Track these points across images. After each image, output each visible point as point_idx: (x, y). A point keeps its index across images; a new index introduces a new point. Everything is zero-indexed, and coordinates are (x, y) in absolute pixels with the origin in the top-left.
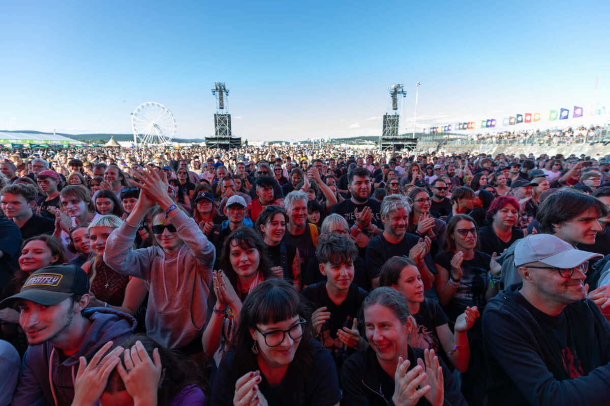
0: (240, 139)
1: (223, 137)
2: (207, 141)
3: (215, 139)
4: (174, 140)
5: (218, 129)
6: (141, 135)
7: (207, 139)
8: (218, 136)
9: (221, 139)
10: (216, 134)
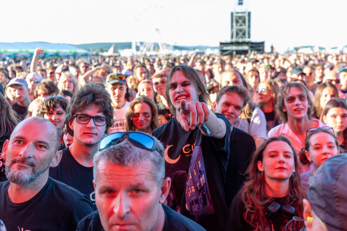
0: (262, 43)
1: (241, 40)
2: (222, 46)
3: (232, 44)
4: (176, 48)
5: (235, 31)
6: (142, 43)
7: (221, 44)
8: (234, 40)
9: (238, 43)
10: (232, 37)
